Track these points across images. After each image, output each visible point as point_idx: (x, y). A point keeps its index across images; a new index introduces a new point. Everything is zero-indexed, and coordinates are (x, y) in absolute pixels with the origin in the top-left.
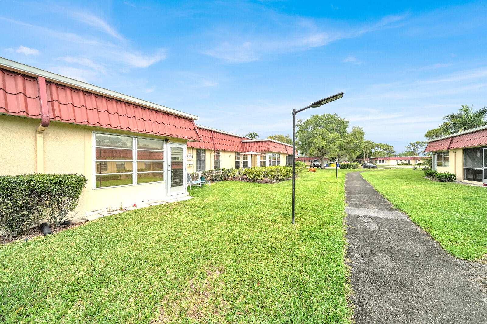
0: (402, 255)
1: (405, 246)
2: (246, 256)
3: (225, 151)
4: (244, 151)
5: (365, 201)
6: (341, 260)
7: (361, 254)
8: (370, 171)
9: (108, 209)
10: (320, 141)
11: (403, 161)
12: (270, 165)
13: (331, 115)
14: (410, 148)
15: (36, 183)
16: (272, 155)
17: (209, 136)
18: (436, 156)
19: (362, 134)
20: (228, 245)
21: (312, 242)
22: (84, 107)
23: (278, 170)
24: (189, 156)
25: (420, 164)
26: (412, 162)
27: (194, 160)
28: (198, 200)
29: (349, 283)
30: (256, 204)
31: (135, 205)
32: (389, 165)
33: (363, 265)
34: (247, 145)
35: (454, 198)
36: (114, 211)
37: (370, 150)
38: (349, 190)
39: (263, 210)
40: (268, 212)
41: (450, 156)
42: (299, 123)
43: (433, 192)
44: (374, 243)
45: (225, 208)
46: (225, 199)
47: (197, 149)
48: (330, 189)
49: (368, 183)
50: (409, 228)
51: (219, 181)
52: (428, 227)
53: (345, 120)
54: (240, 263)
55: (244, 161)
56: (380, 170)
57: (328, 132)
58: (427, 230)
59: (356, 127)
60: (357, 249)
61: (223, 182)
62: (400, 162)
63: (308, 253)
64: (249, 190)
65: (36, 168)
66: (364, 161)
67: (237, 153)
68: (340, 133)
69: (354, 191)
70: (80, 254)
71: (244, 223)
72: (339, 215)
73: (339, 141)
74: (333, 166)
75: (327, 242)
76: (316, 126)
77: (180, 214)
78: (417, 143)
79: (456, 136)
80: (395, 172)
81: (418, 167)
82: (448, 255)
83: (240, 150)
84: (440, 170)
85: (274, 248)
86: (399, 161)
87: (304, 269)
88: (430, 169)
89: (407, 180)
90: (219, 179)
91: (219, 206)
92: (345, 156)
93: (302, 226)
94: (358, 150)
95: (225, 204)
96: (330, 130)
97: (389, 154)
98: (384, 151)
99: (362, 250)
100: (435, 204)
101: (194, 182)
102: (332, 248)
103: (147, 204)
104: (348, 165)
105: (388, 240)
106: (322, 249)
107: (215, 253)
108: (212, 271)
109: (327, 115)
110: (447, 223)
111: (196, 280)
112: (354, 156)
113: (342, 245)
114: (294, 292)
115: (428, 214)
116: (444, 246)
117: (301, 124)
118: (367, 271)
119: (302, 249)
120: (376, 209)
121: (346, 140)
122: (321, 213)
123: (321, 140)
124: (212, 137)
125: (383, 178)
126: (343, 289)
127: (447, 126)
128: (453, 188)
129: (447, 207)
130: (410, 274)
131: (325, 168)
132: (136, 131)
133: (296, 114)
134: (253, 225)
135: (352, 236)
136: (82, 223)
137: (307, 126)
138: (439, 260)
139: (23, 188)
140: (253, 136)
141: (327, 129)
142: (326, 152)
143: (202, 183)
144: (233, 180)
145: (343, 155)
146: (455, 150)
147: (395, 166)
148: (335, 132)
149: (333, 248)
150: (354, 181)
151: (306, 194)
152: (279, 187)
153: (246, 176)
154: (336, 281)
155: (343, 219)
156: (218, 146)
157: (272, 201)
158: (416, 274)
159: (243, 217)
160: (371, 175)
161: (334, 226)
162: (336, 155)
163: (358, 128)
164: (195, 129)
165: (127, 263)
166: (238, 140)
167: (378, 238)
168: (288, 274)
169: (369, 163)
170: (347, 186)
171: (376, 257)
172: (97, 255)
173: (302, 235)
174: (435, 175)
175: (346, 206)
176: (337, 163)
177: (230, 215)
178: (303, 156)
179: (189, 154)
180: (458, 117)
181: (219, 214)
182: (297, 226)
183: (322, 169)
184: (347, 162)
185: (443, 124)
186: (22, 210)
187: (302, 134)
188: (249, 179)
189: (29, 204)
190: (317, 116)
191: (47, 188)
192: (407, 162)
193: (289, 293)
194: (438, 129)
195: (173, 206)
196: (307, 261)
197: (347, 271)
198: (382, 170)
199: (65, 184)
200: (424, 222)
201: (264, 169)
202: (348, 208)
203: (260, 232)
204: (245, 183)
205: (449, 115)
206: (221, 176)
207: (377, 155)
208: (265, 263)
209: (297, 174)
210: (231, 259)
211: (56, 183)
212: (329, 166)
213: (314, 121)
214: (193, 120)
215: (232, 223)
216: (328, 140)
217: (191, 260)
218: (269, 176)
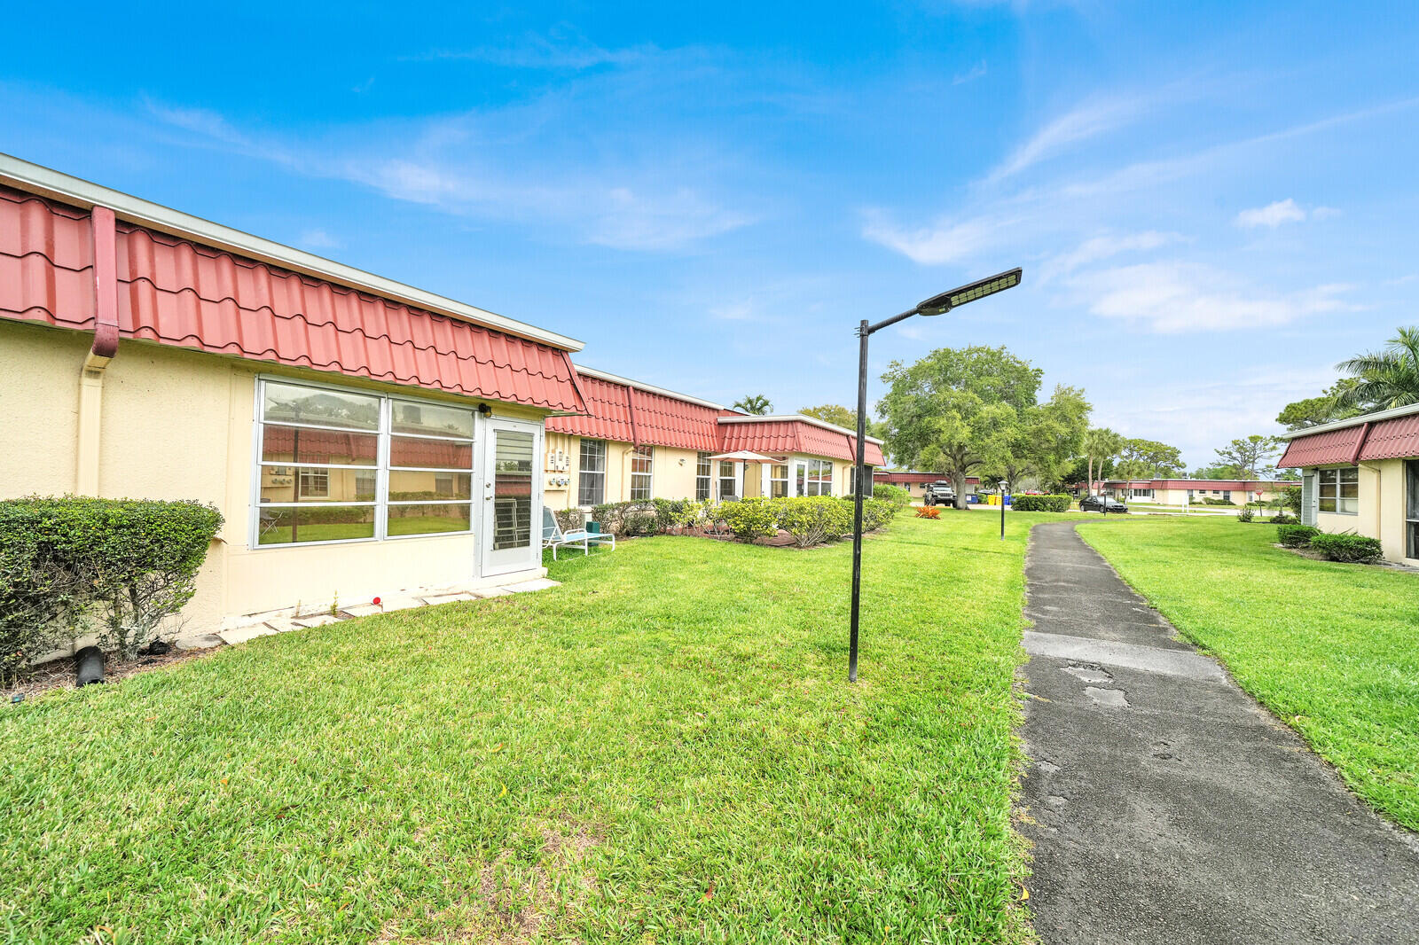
0: (1210, 805)
1: (1221, 775)
2: (686, 785)
3: (666, 448)
4: (725, 448)
5: (1088, 613)
6: (1000, 817)
7: (1069, 795)
8: (1104, 520)
9: (295, 610)
10: (955, 425)
11: (1209, 495)
12: (801, 492)
13: (989, 349)
14: (1230, 454)
15: (59, 525)
16: (806, 463)
17: (620, 402)
18: (1316, 480)
19: (1081, 408)
20: (636, 743)
21: (909, 748)
22: (231, 302)
23: (821, 509)
24: (557, 458)
25: (1261, 504)
26: (1238, 498)
27: (574, 472)
28: (570, 593)
29: (1024, 903)
30: (746, 610)
31: (377, 601)
32: (1165, 505)
33: (1076, 838)
34: (732, 432)
35: (1381, 618)
36: (312, 615)
37: (1108, 458)
38: (1039, 579)
39: (764, 632)
40: (778, 638)
41: (1360, 483)
42: (893, 370)
43: (1310, 594)
44: (1114, 759)
45: (647, 622)
46: (651, 592)
47: (583, 440)
48: (978, 573)
49: (1100, 559)
50: (1232, 709)
51: (644, 535)
52: (1296, 713)
53: (1031, 367)
54: (663, 808)
55: (722, 480)
56: (1139, 519)
57: (978, 400)
58: (1295, 720)
59: (1064, 387)
60: (1057, 778)
61: (656, 539)
62: (1198, 497)
63: (890, 785)
64: (729, 565)
65: (76, 481)
66: (1089, 491)
67: (702, 455)
68: (1017, 405)
69: (1057, 581)
70: (161, 754)
71: (698, 672)
72: (1003, 659)
73: (1013, 428)
74: (994, 503)
75: (957, 747)
76: (945, 381)
77: (505, 635)
78: (1254, 439)
79: (1381, 422)
80: (1183, 525)
81: (1256, 513)
82: (1373, 816)
83: (712, 447)
84: (1328, 524)
85: (781, 762)
86: (1196, 494)
87: (871, 845)
88: (1294, 522)
89: (1222, 553)
90: (644, 529)
91: (628, 612)
92: (1032, 474)
93: (881, 690)
94: (1069, 457)
95: (650, 607)
96: (986, 393)
97: (1166, 472)
98: (1149, 461)
99: (1074, 784)
100: (1318, 633)
101: (566, 538)
102: (971, 772)
103: (416, 598)
104: (1040, 500)
105: (1161, 749)
106: (937, 774)
107: (586, 770)
108: (563, 834)
109: (978, 350)
110: (1361, 701)
111: (505, 867)
112: (1057, 473)
113: (1005, 763)
114: (829, 929)
115: (1295, 664)
116: (1356, 784)
117: (899, 375)
118: (1087, 861)
119: (873, 771)
120: (1122, 640)
121: (1034, 426)
122: (947, 648)
123: (958, 423)
124: (628, 404)
125: (1147, 545)
126: (1000, 927)
127: (1351, 390)
128: (1374, 582)
129: (1357, 645)
130: (1237, 882)
131: (967, 509)
132: (389, 378)
133: (871, 335)
134: (724, 680)
135: (1040, 730)
136: (204, 651)
137: (916, 380)
138: (1342, 833)
139: (16, 539)
140: (756, 406)
141: (976, 392)
142: (973, 461)
143: (590, 541)
144: (686, 535)
145: (1023, 470)
146: (1378, 463)
147: (1183, 509)
148: (1000, 399)
149: (975, 772)
150: (1054, 551)
151: (904, 585)
152: (821, 561)
153: (724, 525)
154: (979, 896)
155: (1013, 672)
156: (644, 433)
157: (793, 605)
158: (1262, 883)
159: (696, 652)
160: (1109, 534)
161: (983, 692)
162: (1002, 469)
163: (1070, 389)
164: (571, 380)
165: (300, 791)
166: (707, 416)
167: (1128, 741)
168: (814, 861)
169: (1102, 495)
170: (1033, 564)
171: (1121, 809)
172: (214, 760)
173: (877, 720)
174: (1314, 538)
175: (1027, 629)
176: (1003, 495)
177: (657, 645)
178: (904, 469)
179: (558, 454)
180: (1386, 363)
181: (624, 637)
182: (864, 687)
183: (959, 509)
184: (1036, 492)
185: (1335, 386)
186: (11, 605)
187: (901, 403)
188: (735, 533)
189: (35, 588)
190: (947, 353)
191: (94, 540)
192: (1220, 496)
193: (812, 932)
194: (1319, 400)
195: (490, 607)
196: (884, 814)
197: (1020, 856)
198: (1143, 519)
199: (152, 530)
200: (1282, 694)
201: (781, 505)
202: (1033, 634)
203: (745, 702)
204: (720, 544)
205: (1357, 358)
206: (652, 522)
207: (1128, 473)
208: (744, 813)
209: (882, 524)
210: (635, 796)
211: (122, 526)
212: (980, 502)
213: (937, 367)
214: (567, 352)
215: (659, 670)
216: (978, 423)
217: (505, 791)
218: (794, 525)
